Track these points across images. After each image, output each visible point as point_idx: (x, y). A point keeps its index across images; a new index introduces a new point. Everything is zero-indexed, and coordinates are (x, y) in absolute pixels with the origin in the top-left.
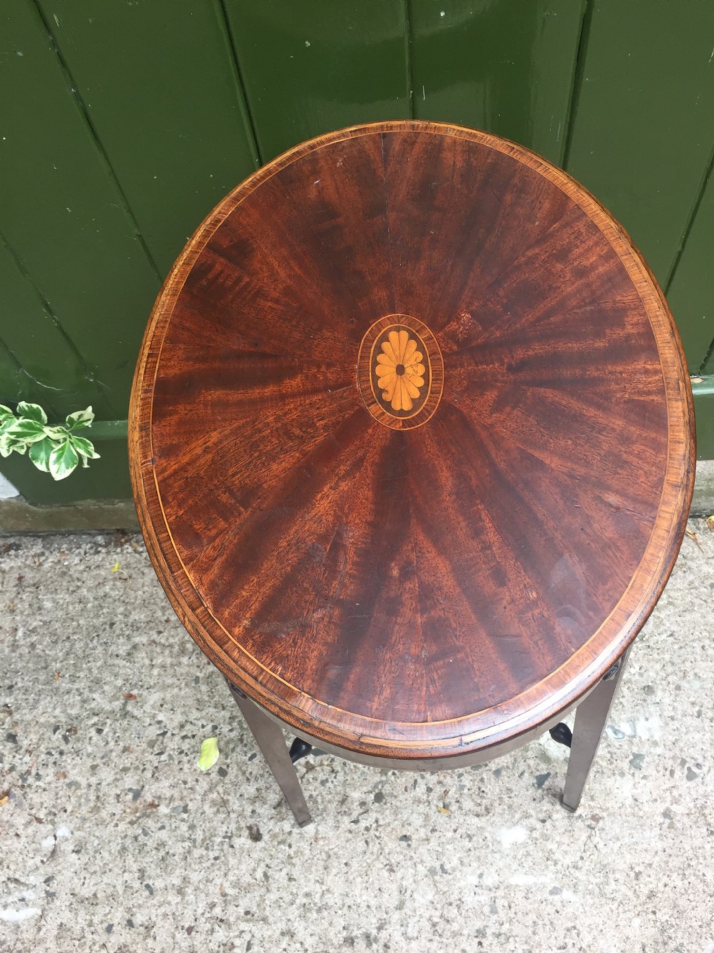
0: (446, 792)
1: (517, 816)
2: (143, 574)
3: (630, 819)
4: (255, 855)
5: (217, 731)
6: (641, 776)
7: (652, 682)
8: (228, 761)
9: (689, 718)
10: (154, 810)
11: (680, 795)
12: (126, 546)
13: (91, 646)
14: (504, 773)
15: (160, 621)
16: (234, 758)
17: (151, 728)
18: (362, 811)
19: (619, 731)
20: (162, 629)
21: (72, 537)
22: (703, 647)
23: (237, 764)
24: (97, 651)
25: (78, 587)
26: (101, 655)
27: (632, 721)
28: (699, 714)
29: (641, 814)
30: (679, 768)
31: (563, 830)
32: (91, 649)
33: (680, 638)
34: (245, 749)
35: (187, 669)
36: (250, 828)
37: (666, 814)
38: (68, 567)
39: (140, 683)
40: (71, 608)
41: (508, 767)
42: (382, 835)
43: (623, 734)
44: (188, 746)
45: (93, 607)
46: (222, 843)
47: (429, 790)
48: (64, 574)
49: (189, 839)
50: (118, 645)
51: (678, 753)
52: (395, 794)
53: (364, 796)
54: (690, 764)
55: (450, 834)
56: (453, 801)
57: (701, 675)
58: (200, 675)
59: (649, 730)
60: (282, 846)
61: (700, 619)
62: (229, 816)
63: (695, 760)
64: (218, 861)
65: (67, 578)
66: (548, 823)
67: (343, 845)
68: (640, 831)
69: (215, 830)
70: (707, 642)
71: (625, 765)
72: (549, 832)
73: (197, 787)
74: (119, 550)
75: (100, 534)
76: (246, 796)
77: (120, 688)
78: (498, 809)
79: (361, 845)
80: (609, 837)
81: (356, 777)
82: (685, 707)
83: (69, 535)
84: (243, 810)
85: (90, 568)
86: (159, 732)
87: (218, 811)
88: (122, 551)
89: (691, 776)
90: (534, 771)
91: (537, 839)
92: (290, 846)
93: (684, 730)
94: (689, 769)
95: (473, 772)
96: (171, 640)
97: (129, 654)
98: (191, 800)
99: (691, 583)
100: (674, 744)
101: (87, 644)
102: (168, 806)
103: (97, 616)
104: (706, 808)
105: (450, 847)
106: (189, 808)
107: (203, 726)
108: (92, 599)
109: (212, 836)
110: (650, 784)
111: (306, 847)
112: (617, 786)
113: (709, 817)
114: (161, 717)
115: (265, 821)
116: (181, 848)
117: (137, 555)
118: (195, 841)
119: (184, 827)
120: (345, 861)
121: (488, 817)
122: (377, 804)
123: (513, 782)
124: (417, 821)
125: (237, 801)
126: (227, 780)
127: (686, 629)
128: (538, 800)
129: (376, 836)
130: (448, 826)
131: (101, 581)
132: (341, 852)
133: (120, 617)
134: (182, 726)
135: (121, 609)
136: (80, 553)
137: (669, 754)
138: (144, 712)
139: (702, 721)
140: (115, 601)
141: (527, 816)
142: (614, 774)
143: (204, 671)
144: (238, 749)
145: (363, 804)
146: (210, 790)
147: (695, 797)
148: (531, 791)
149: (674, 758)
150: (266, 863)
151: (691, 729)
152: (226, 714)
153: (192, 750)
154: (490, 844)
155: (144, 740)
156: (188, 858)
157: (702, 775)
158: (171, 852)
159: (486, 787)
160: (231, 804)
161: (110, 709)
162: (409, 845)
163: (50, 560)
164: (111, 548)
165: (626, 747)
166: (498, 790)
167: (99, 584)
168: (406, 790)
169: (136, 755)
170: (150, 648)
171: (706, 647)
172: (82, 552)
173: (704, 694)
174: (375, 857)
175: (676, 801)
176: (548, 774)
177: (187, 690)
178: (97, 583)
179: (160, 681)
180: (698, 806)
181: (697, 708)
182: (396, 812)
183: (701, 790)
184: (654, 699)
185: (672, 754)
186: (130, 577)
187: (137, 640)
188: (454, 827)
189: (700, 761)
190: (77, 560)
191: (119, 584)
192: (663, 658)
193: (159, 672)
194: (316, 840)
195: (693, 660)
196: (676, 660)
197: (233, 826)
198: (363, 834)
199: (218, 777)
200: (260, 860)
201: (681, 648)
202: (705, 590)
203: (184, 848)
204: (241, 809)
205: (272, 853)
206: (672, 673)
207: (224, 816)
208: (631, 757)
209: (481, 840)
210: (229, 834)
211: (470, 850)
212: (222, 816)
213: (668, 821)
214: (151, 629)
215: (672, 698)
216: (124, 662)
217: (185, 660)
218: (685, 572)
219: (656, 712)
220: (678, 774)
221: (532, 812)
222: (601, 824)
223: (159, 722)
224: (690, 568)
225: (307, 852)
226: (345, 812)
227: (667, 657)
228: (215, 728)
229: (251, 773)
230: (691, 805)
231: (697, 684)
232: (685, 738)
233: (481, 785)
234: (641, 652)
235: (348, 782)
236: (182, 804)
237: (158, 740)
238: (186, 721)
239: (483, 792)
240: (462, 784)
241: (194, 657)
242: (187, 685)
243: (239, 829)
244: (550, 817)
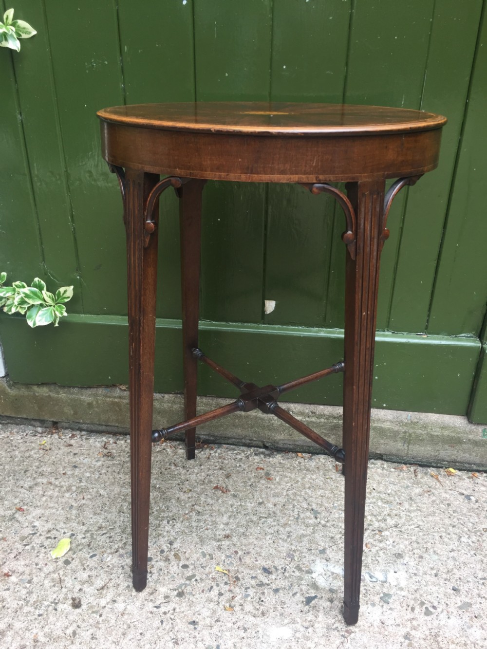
0: (233, 598)
1: (286, 621)
2: (59, 449)
3: (377, 635)
4: (71, 618)
5: (74, 537)
6: (389, 608)
7: (402, 551)
8: (74, 556)
9: (428, 576)
10: (6, 578)
11: (419, 625)
12: (54, 435)
13: (7, 479)
14: (281, 591)
15: (60, 474)
16: (79, 555)
17: (28, 528)
18: (165, 601)
19: (374, 577)
20: (59, 477)
21: (22, 426)
22: (441, 537)
23: (80, 559)
24: (9, 483)
25: (14, 450)
26: (11, 485)
27: (386, 572)
28: (436, 575)
29: (386, 633)
30: (418, 606)
31: (321, 635)
32: (6, 481)
33: (424, 529)
34: (90, 551)
35: (67, 499)
36: (74, 599)
37: (407, 636)
38: (12, 440)
39: (31, 504)
40: (3, 459)
41: (285, 588)
42: (176, 618)
43: (377, 579)
44: (48, 543)
45: (18, 461)
46: (48, 606)
47: (221, 594)
48: (8, 443)
49: (25, 600)
50: (25, 481)
51: (418, 597)
52: (194, 593)
53: (169, 591)
54: (428, 605)
55: (229, 625)
56: (237, 604)
57: (438, 552)
58: (75, 505)
59: (397, 579)
60: (95, 615)
61: (439, 521)
62: (61, 590)
63: (432, 603)
64: (40, 617)
65: (9, 445)
66: (310, 630)
67: (143, 620)
68: (384, 644)
69: (47, 597)
70: (444, 535)
71: (377, 599)
72: (310, 635)
73: (45, 569)
74: (49, 436)
75: (40, 427)
76: (79, 579)
77: (16, 504)
78: (272, 614)
79: (157, 623)
80: (358, 645)
81: (166, 578)
82: (426, 569)
83: (20, 425)
84: (73, 588)
85: (26, 442)
86: (31, 532)
87: (54, 586)
88: (51, 437)
89: (428, 613)
90: (305, 593)
91: (299, 638)
92: (101, 616)
93: (425, 583)
94: (426, 608)
95: (257, 587)
96: (63, 483)
97: (30, 487)
98: (37, 576)
99: (434, 501)
100: (416, 591)
101: (5, 478)
102: (17, 577)
103: (20, 465)
104: (439, 636)
105: (228, 634)
106: (33, 581)
107: (64, 533)
108: (19, 457)
109: (43, 600)
110: (395, 614)
111: (113, 618)
112: (368, 611)
113: (441, 643)
114: (36, 524)
115: (87, 597)
116: (16, 604)
117: (60, 440)
118: (28, 602)
119: (24, 591)
120: (141, 631)
121: (262, 618)
122: (178, 598)
123: (287, 597)
124: (206, 613)
125: (70, 581)
126: (69, 567)
127: (429, 525)
128: (304, 612)
129: (171, 618)
130: (230, 619)
131: (30, 449)
132: (140, 625)
133: (34, 468)
134: (49, 531)
135: (37, 464)
136: (23, 435)
137: (410, 596)
138: (26, 519)
139: (438, 579)
140: (35, 459)
141: (294, 622)
142: (367, 604)
143: (78, 502)
144: (84, 550)
145: (166, 597)
146: (54, 572)
147: (431, 627)
148: (300, 606)
149: (415, 599)
150: (78, 624)
151: (430, 583)
152: (84, 528)
153: (50, 546)
154: (261, 637)
155: (18, 535)
156: (19, 611)
157: (437, 614)
158: (7, 606)
159: (265, 598)
160: (66, 582)
161: (3, 514)
162: (195, 628)
163: (3, 435)
164: (44, 435)
165: (378, 588)
166: (274, 602)
167: (28, 450)
168: (203, 591)
169: (9, 543)
170: (47, 486)
171: (443, 537)
172: (25, 434)
173: (440, 563)
174: (166, 632)
175: (415, 628)
176: (316, 597)
177: (62, 511)
178: (27, 449)
179: (45, 504)
180: (433, 634)
181: (435, 572)
182: (191, 604)
183: (436, 623)
184: (402, 561)
185: (413, 597)
186: (50, 449)
187: (39, 480)
188: (234, 620)
189: (436, 604)
190: (19, 437)
191: (41, 451)
192: (411, 539)
193: (47, 499)
194: (123, 614)
195: (433, 543)
196: (420, 540)
197: (61, 596)
198: (161, 616)
199: (63, 565)
200: (74, 622)
201: (424, 535)
202: (444, 506)
203: (18, 604)
204: (72, 587)
205: (85, 618)
206: (417, 548)
207: (57, 589)
208: (382, 595)
209: (254, 632)
210: (56, 601)
211: (243, 638)
212: (56, 589)
213: (407, 642)
214: (52, 476)
215: (416, 562)
216: (25, 491)
217: (67, 495)
218: (429, 495)
219: (404, 569)
220: (417, 610)
221: (299, 620)
222: (353, 635)
223: (34, 527)
224: (433, 493)
225: (113, 622)
226: (151, 600)
227: (414, 538)
228: (73, 535)
229: (88, 566)
230: (427, 632)
231: (435, 557)
232: (425, 588)
233: (261, 596)
234: (395, 534)
235: (160, 581)
236: (29, 578)
237: (28, 537)
238: (54, 529)
239: (262, 601)
240: (247, 593)
241: (74, 495)
242: (63, 509)
243: (66, 599)
244: (312, 626)
